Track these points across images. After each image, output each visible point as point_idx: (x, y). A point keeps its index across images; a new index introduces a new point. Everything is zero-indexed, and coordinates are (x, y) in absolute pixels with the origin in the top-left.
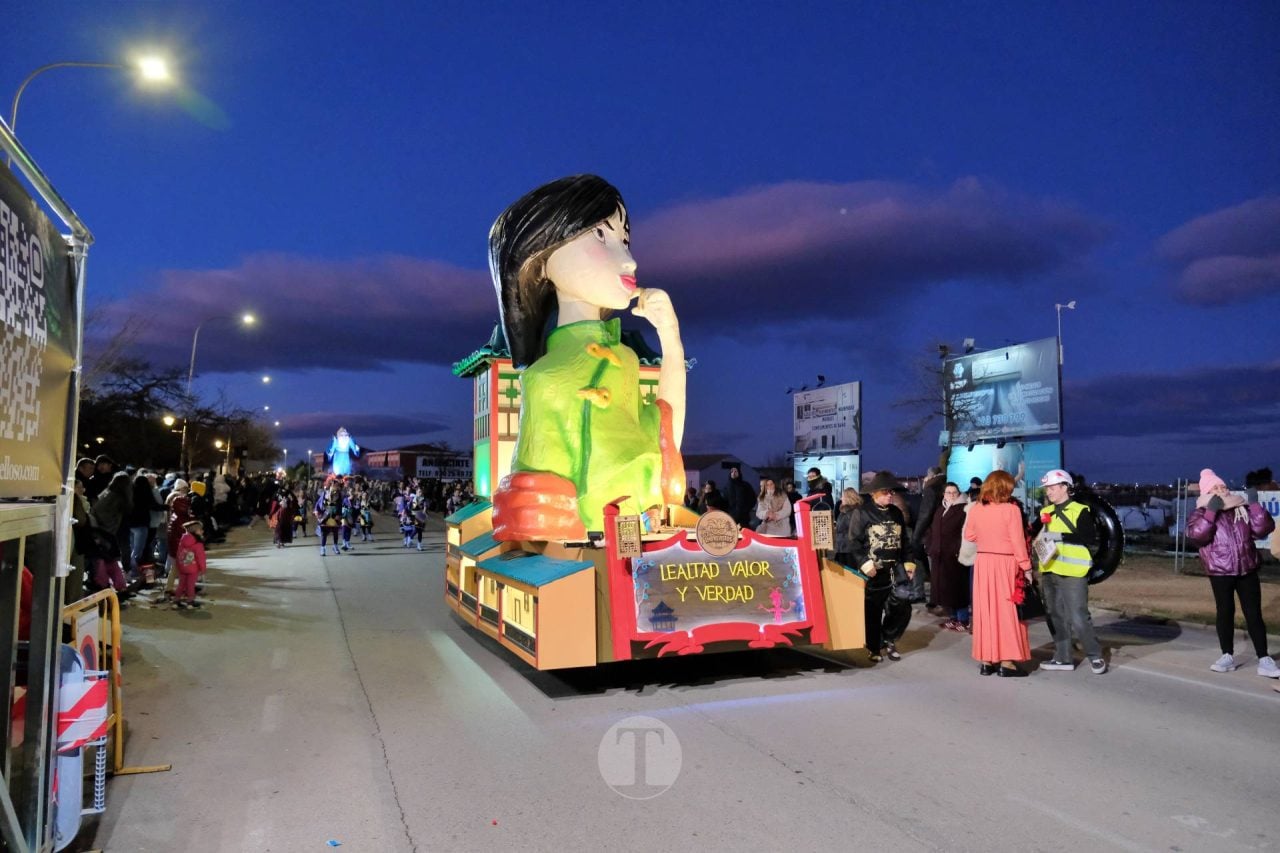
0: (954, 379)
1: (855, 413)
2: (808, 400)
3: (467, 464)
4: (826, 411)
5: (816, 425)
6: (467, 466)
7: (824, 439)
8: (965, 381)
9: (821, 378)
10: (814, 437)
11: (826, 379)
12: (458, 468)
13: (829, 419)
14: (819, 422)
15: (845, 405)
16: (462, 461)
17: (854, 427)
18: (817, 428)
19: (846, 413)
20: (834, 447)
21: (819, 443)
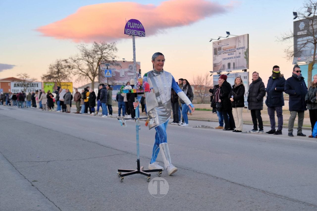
0: (300, 31)
1: (245, 51)
2: (220, 46)
3: (37, 85)
4: (230, 50)
5: (224, 58)
6: (37, 87)
7: (229, 64)
8: (306, 31)
9: (228, 33)
10: (223, 64)
11: (230, 33)
12: (33, 87)
13: (232, 54)
14: (226, 56)
15: (240, 47)
16: (35, 84)
17: (245, 57)
18: (225, 59)
19: (241, 51)
20: (234, 68)
21: (227, 66)
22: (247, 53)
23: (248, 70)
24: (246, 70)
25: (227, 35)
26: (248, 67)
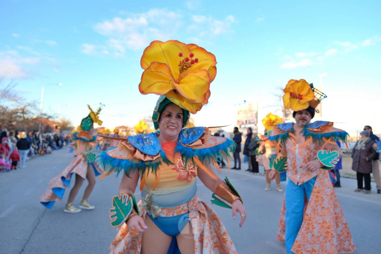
10: (243, 120)
11: (246, 101)
15: (252, 110)
18: (244, 117)
20: (250, 123)
21: (245, 122)
22: (257, 114)
23: (257, 125)
24: (256, 125)
25: (244, 102)
26: (257, 123)
